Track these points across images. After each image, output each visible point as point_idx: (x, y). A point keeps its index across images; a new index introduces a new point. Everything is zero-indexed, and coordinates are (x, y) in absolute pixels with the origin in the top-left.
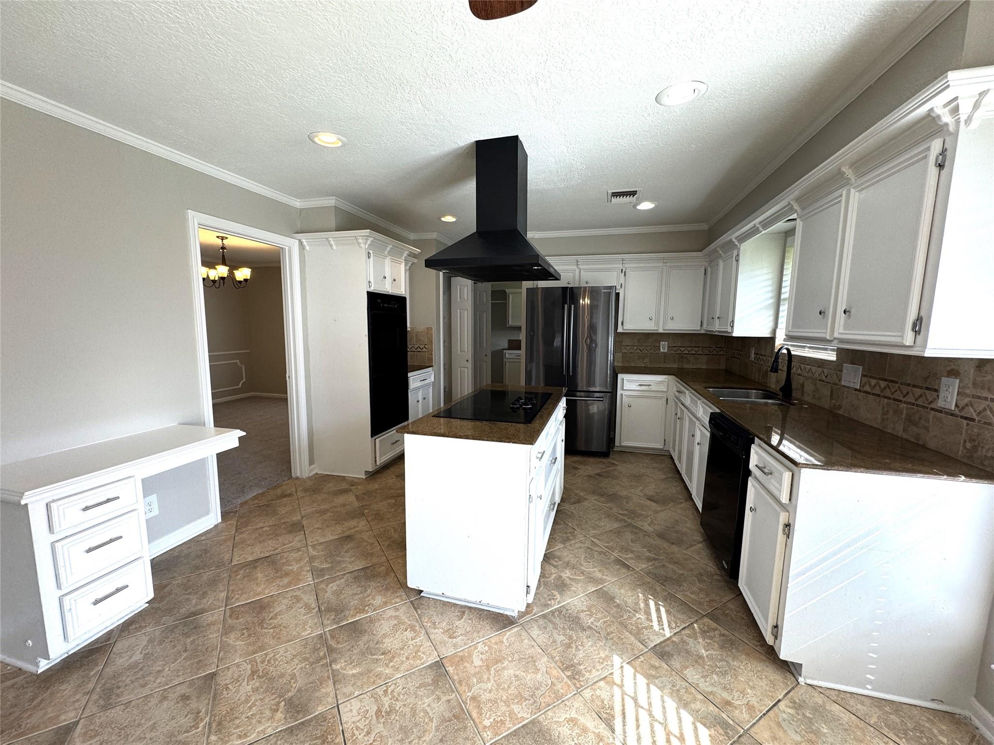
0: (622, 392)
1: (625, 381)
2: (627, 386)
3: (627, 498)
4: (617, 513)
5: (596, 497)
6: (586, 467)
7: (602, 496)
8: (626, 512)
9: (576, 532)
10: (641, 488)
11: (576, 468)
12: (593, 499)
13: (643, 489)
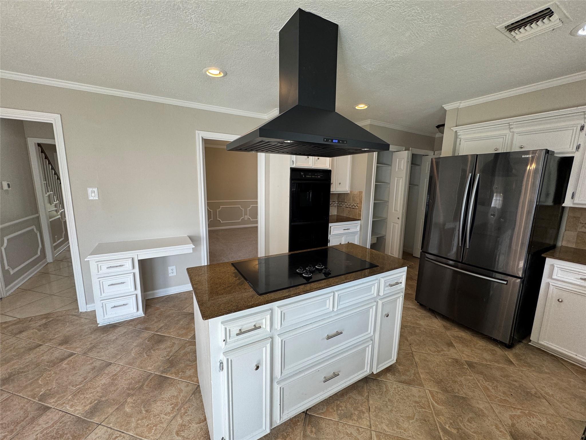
0: (549, 280)
1: (556, 269)
2: (558, 274)
3: (479, 415)
4: (440, 423)
5: (435, 389)
6: (465, 349)
7: (445, 391)
8: (454, 431)
9: (367, 414)
10: (518, 413)
11: (450, 345)
12: (430, 387)
13: (519, 417)
